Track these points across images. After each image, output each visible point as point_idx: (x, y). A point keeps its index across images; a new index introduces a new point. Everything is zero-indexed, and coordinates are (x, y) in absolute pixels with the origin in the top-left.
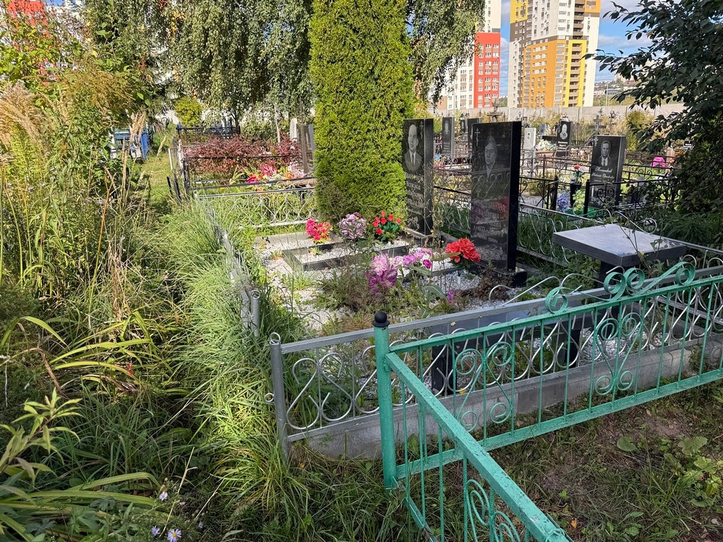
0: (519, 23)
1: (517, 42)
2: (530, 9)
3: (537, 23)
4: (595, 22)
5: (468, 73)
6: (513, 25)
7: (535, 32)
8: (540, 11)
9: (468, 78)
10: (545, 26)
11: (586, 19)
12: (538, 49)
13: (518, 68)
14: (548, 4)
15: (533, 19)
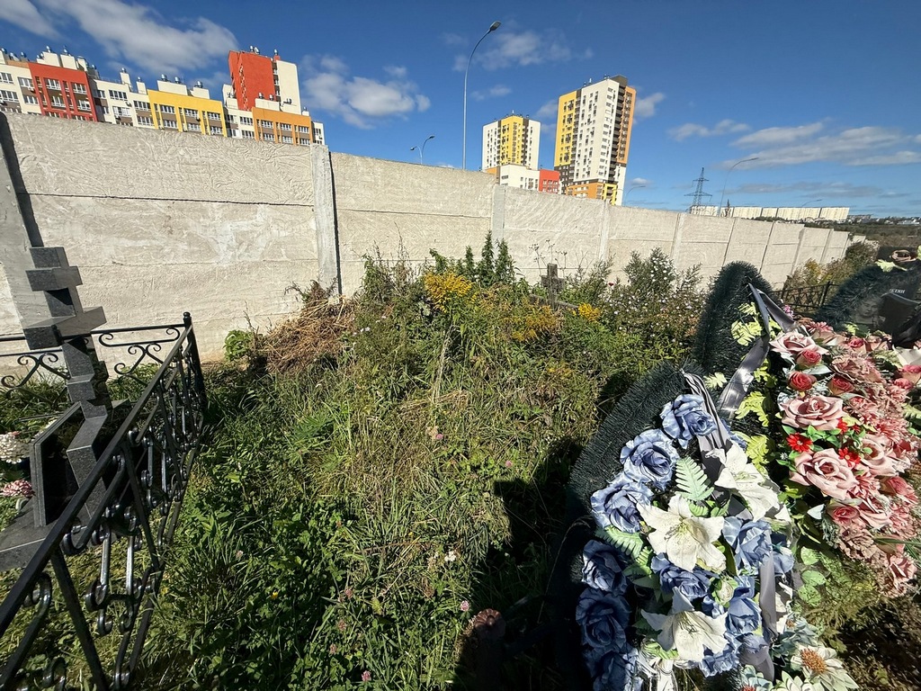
0: (562, 167)
2: (573, 156)
3: (579, 167)
4: (623, 170)
7: (577, 174)
8: (582, 158)
10: (587, 170)
11: (617, 168)
12: (579, 189)
14: (591, 153)
15: (576, 163)
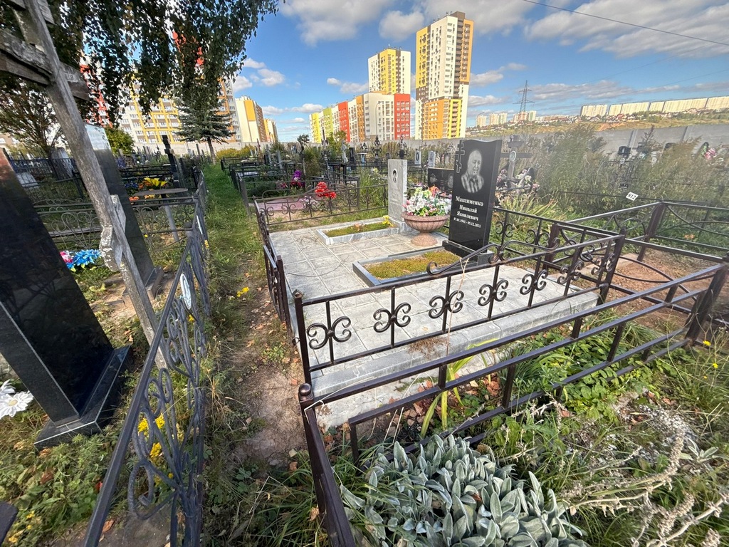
0: (421, 88)
1: (420, 100)
2: (428, 79)
3: (432, 88)
4: (466, 88)
5: (390, 120)
6: (417, 89)
7: (431, 94)
8: (433, 80)
9: (391, 123)
10: (437, 90)
11: (461, 85)
12: (433, 105)
13: (421, 117)
14: (439, 76)
15: (430, 85)
